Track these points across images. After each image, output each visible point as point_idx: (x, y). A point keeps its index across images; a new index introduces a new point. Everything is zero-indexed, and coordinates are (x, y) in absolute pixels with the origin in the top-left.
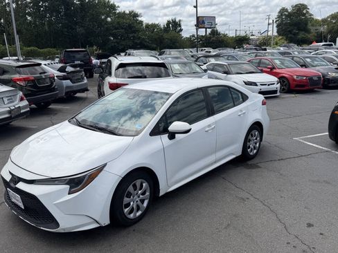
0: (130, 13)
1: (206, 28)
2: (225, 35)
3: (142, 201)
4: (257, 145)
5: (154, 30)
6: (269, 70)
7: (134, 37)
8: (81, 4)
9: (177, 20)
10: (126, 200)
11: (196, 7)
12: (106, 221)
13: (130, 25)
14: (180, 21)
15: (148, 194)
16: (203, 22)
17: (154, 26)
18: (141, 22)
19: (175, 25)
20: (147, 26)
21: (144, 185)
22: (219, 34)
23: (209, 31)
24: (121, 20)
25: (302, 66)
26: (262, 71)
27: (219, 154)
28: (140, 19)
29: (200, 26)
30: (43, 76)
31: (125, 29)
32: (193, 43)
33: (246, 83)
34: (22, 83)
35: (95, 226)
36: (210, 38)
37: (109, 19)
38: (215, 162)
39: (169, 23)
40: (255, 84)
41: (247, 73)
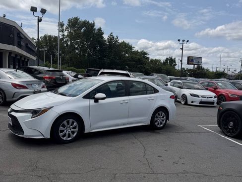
0: (141, 52)
1: (194, 65)
2: (207, 70)
3: (73, 133)
4: (164, 122)
5: (156, 63)
6: (213, 89)
7: (141, 67)
8: (109, 44)
9: (173, 58)
10: (61, 128)
11: (182, 49)
12: (48, 136)
13: (139, 59)
14: (175, 59)
15: (77, 129)
16: (192, 61)
17: (157, 61)
18: (148, 58)
19: (171, 61)
20: (152, 61)
21: (75, 123)
22: (203, 69)
23: (196, 66)
24: (134, 56)
25: (239, 89)
26: (207, 89)
27: (131, 120)
28: (147, 56)
29: (190, 63)
30: (61, 77)
31: (136, 61)
32: (183, 74)
33: (191, 95)
34: (48, 80)
35: (41, 137)
36: (196, 71)
37: (127, 55)
38: (128, 124)
39: (167, 59)
40: (198, 96)
41: (194, 89)
